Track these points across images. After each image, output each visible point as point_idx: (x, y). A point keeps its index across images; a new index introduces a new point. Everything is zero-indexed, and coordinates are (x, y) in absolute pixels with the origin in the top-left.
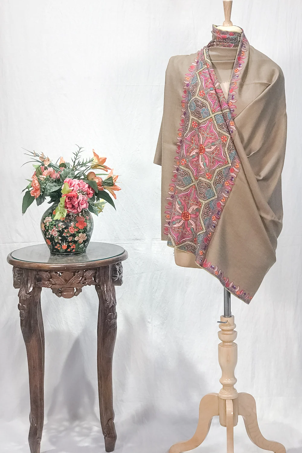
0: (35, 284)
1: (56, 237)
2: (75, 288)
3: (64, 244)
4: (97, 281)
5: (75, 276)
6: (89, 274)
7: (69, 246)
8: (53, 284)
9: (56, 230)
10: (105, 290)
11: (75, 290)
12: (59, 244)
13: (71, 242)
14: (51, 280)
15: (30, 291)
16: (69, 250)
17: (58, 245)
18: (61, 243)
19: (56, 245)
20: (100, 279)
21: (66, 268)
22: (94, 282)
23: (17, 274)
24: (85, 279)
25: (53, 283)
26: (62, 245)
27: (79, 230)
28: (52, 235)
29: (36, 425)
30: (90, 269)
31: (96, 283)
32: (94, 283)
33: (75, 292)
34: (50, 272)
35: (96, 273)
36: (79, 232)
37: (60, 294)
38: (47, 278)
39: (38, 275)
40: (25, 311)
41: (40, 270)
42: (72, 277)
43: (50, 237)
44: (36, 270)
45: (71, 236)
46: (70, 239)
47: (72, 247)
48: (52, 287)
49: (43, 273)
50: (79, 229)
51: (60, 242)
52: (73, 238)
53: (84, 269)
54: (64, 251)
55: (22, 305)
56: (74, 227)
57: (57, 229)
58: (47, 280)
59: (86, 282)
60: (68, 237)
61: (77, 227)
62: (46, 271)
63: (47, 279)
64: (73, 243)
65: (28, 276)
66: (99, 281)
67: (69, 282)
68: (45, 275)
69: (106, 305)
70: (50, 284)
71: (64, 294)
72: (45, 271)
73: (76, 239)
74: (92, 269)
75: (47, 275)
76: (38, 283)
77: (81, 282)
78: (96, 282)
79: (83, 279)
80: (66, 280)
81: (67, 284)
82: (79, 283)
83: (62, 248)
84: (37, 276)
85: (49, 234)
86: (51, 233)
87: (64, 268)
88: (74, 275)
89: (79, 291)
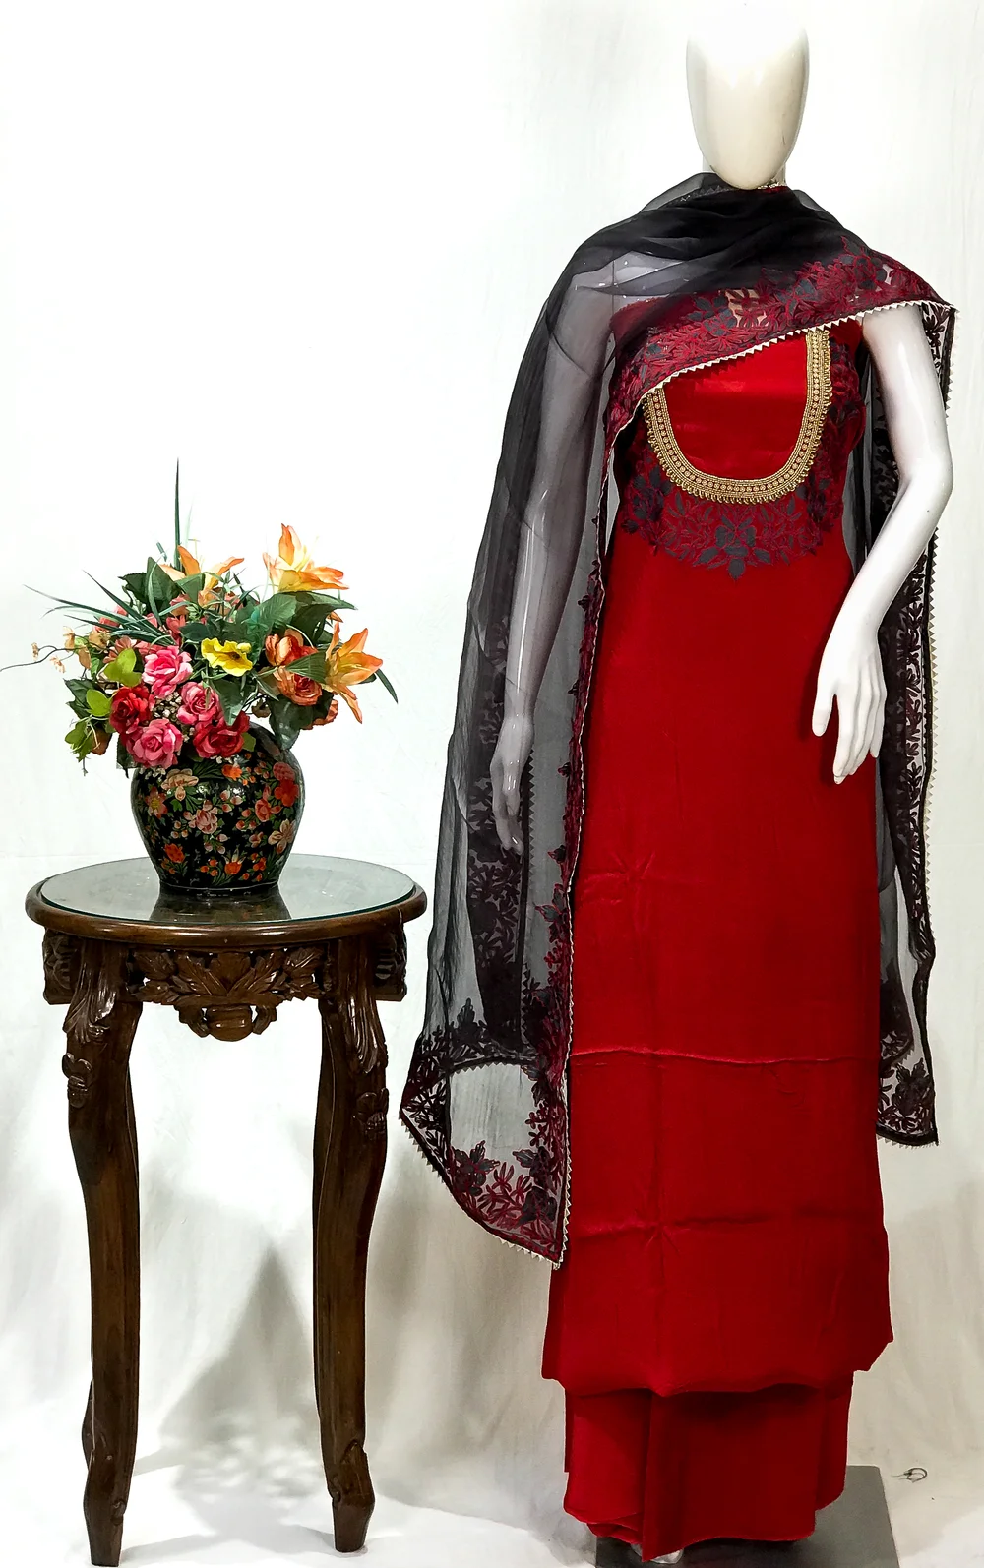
0: (122, 991)
1: (209, 836)
2: (253, 1008)
3: (235, 858)
4: (325, 985)
5: (258, 965)
6: (303, 961)
7: (247, 864)
8: (182, 994)
9: (212, 811)
10: (354, 1015)
11: (255, 1015)
12: (219, 857)
13: (257, 849)
14: (175, 977)
15: (104, 1015)
16: (244, 877)
17: (212, 862)
18: (225, 854)
19: (204, 862)
20: (337, 981)
21: (226, 941)
22: (314, 990)
23: (59, 957)
24: (288, 980)
25: (183, 988)
26: (228, 862)
27: (282, 811)
28: (196, 829)
29: (109, 1458)
30: (305, 946)
31: (323, 993)
32: (317, 993)
33: (254, 1018)
34: (172, 951)
35: (323, 958)
36: (280, 817)
37: (204, 1026)
38: (161, 970)
39: (131, 959)
40: (85, 1080)
41: (140, 947)
42: (248, 970)
43: (184, 835)
44: (126, 945)
45: (258, 830)
46: (255, 840)
47: (255, 868)
48: (179, 1004)
49: (149, 954)
50: (282, 805)
51: (222, 851)
52: (265, 837)
53: (286, 946)
54: (229, 882)
55: (76, 1062)
56: (269, 801)
57: (215, 810)
58: (163, 980)
59: (289, 989)
60: (251, 835)
61: (278, 801)
62: (159, 949)
63: (164, 976)
64: (261, 853)
65: (99, 965)
66: (334, 987)
67: (236, 986)
68: (156, 961)
69: (353, 1066)
70: (171, 993)
71: (219, 1026)
72: (157, 948)
73: (271, 841)
74: (311, 947)
75: (165, 962)
76: (133, 987)
77: (274, 987)
78: (323, 989)
79: (284, 976)
80: (224, 981)
81: (230, 993)
82: (269, 989)
83: (223, 871)
84: (130, 966)
85: (185, 826)
86: (192, 825)
87: (222, 939)
88: (253, 963)
89: (268, 1016)
